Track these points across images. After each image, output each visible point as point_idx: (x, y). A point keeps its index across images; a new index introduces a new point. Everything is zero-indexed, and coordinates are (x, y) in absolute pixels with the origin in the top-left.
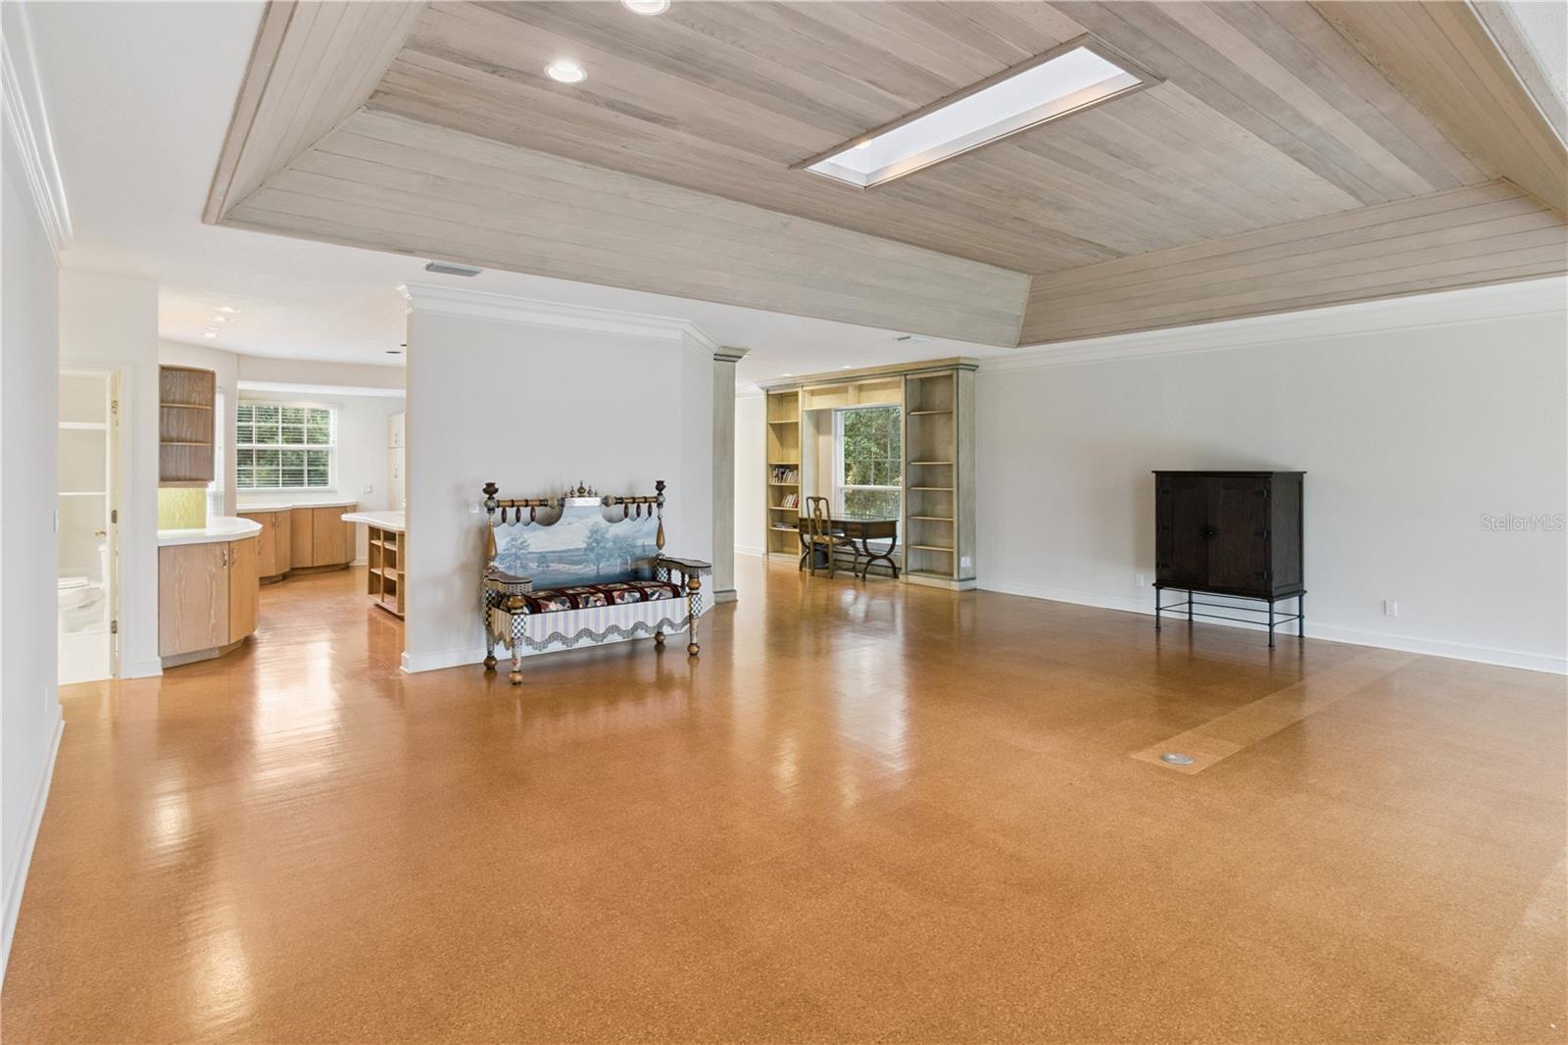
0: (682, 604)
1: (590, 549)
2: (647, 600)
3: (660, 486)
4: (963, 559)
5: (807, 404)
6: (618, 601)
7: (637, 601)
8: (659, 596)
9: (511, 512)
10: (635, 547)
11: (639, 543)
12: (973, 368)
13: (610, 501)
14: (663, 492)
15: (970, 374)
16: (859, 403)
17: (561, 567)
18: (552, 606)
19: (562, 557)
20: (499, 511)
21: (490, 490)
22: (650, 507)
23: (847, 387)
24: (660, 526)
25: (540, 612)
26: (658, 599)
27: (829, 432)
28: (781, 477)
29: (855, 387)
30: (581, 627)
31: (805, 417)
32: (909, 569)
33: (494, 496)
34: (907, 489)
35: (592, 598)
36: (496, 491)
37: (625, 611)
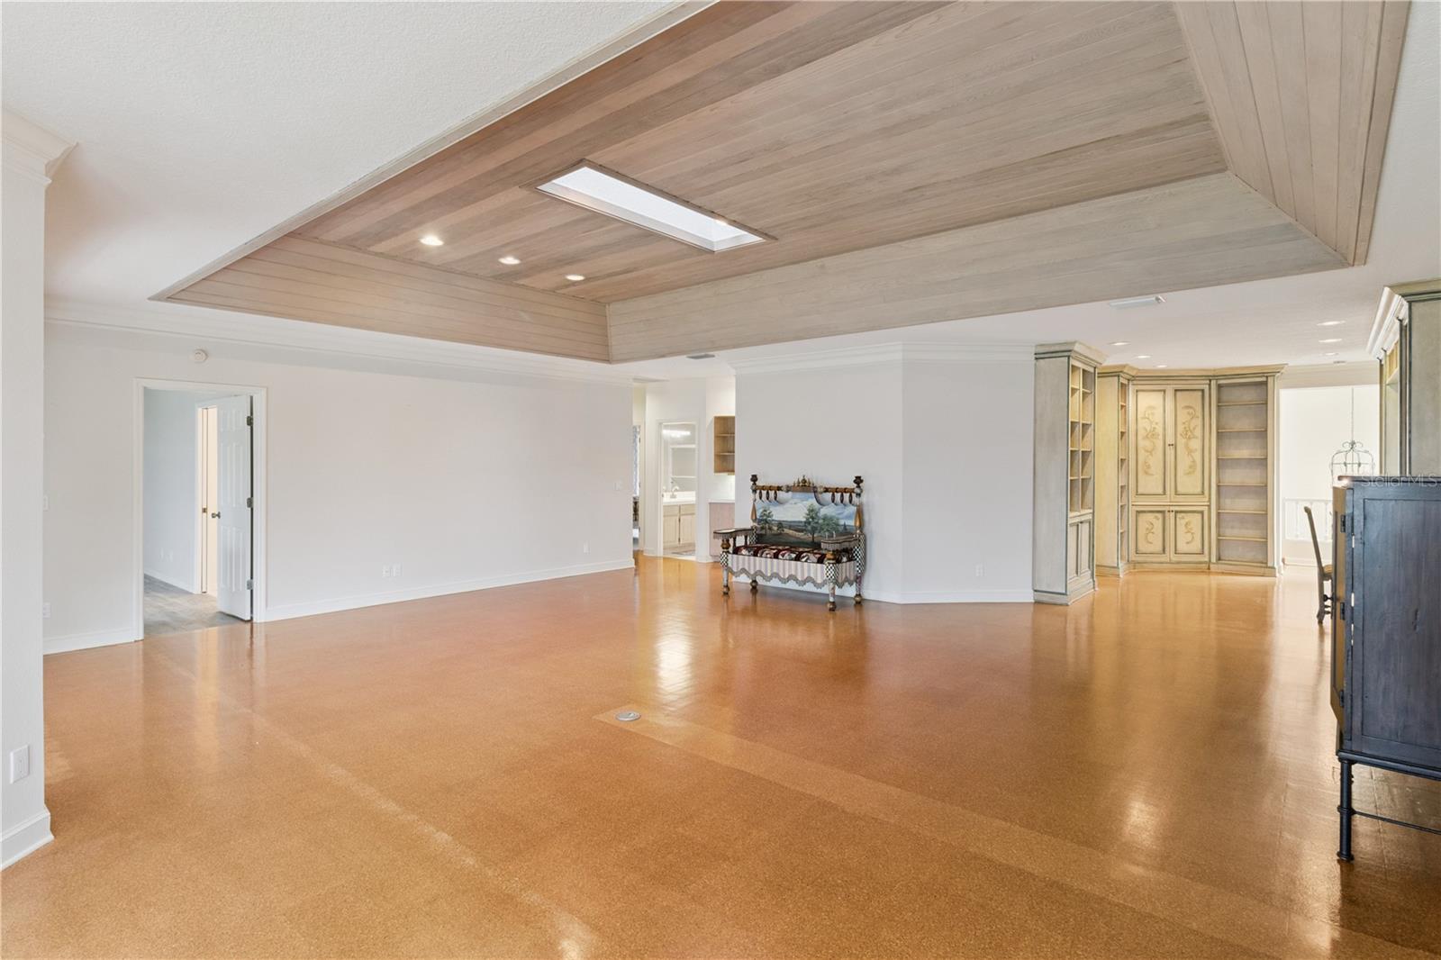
1: (808, 523)
2: (799, 560)
3: (858, 480)
6: (781, 557)
7: (792, 560)
8: (808, 559)
9: (764, 493)
10: (838, 525)
11: (842, 522)
13: (820, 490)
14: (860, 485)
17: (791, 532)
19: (792, 526)
20: (758, 491)
21: (754, 479)
22: (851, 496)
24: (858, 511)
25: (737, 554)
26: (806, 561)
33: (756, 482)
35: (768, 552)
36: (756, 479)
37: (784, 565)
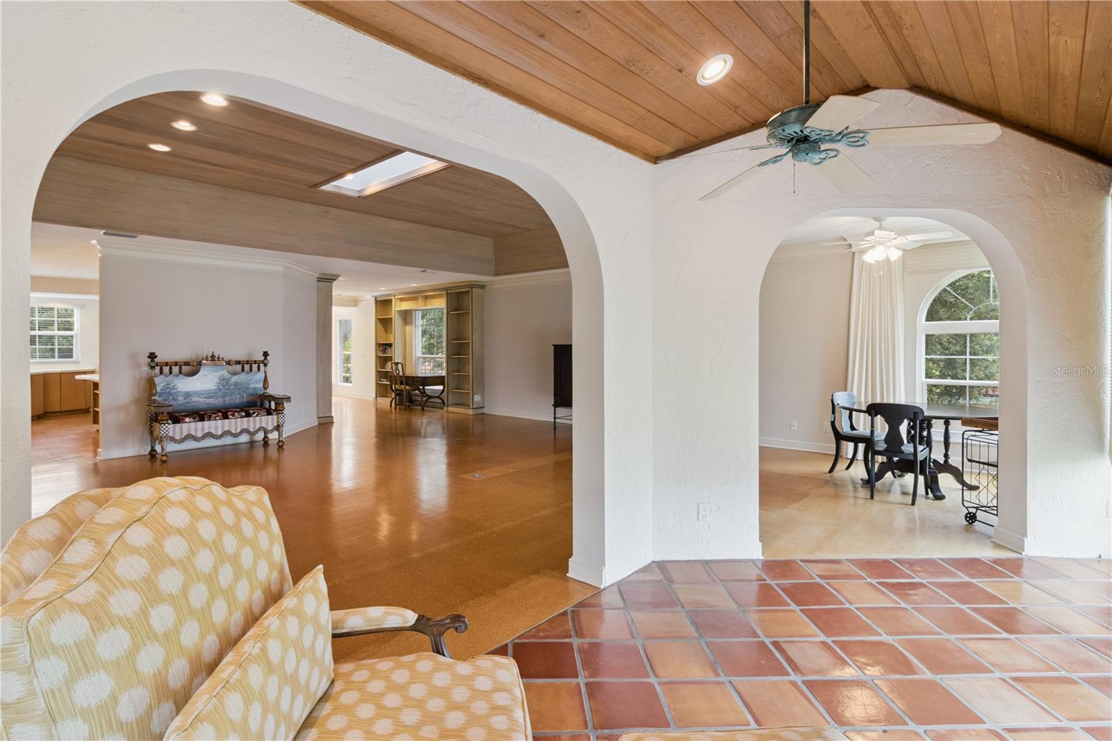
0: (273, 420)
1: (219, 390)
2: (250, 416)
3: (266, 354)
4: (475, 396)
5: (398, 306)
6: (231, 417)
7: (243, 417)
8: (258, 414)
9: (166, 369)
10: (248, 388)
11: (252, 386)
12: (482, 287)
13: (232, 363)
14: (268, 358)
15: (480, 291)
16: (425, 306)
17: (199, 400)
18: (187, 420)
19: (198, 394)
20: (158, 369)
21: (152, 356)
22: (259, 366)
23: (417, 297)
24: (266, 377)
25: (179, 423)
26: (257, 416)
27: (411, 324)
28: (384, 351)
29: (423, 297)
30: (206, 431)
31: (397, 314)
32: (449, 403)
33: (156, 360)
34: (448, 357)
35: (213, 416)
36: (156, 357)
37: (236, 423)
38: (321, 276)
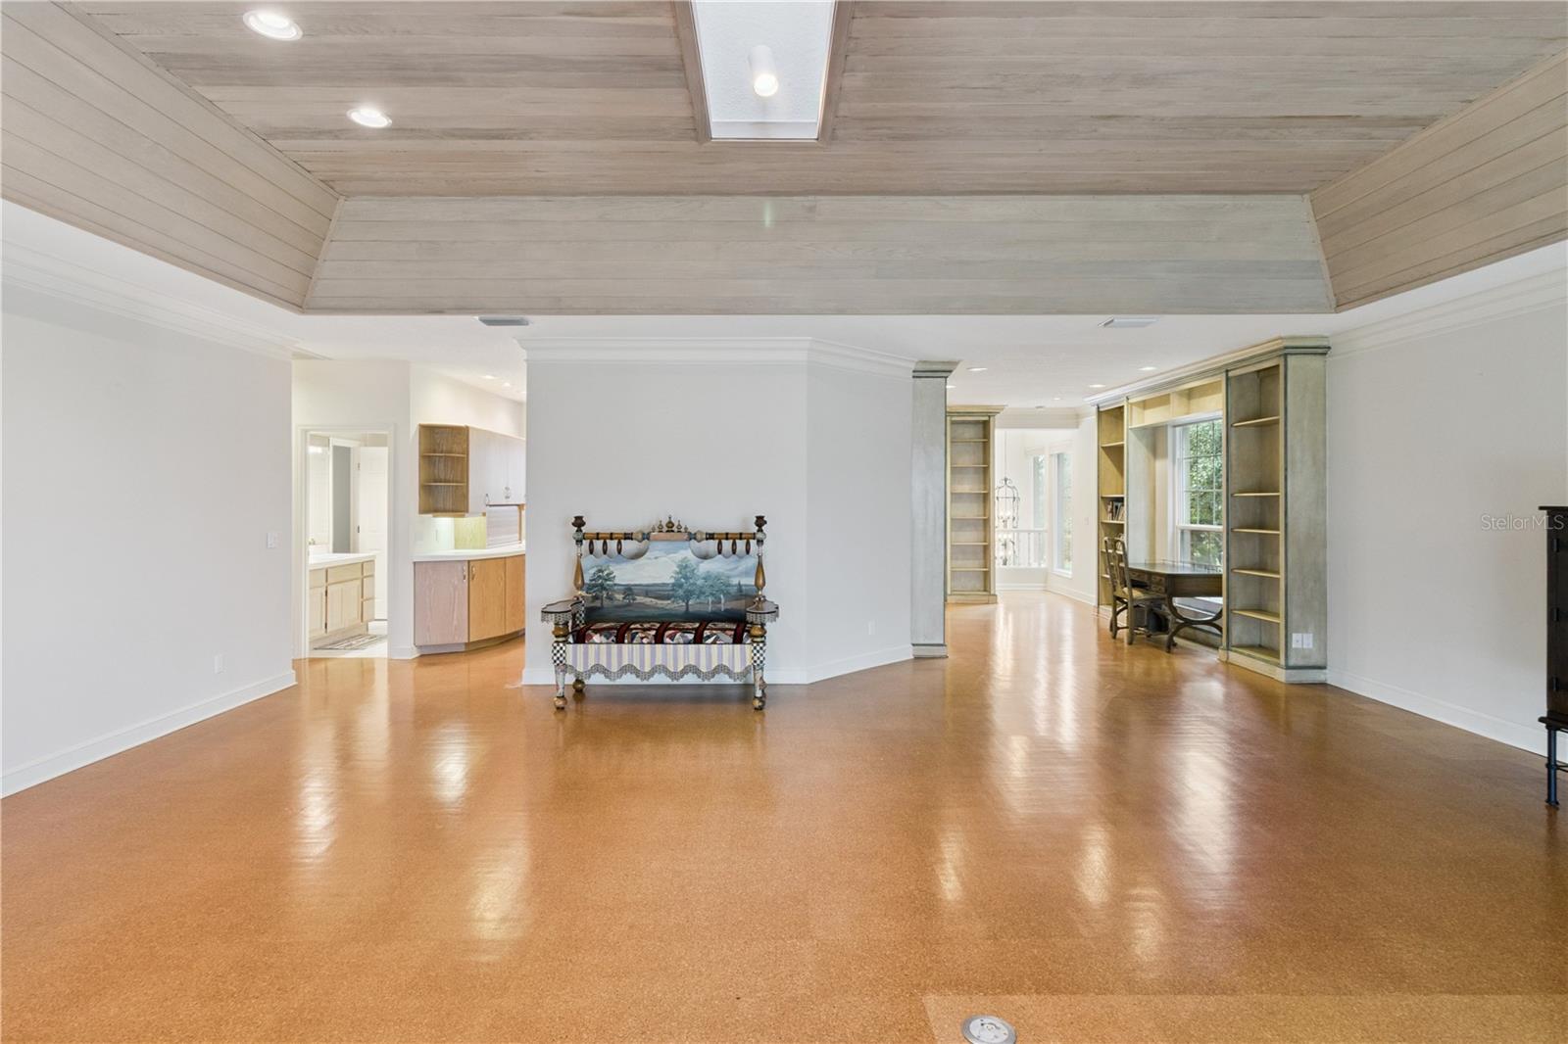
0: (743, 653)
1: (677, 585)
2: (701, 643)
3: (760, 522)
4: (1295, 637)
5: (1136, 420)
6: (667, 640)
7: (689, 643)
8: (717, 639)
9: (598, 545)
10: (729, 585)
11: (735, 581)
12: (1322, 351)
13: (698, 536)
14: (763, 528)
15: (1315, 362)
16: (1188, 413)
17: (648, 600)
18: (597, 638)
19: (649, 591)
20: (586, 543)
21: (579, 522)
22: (748, 544)
23: (1170, 396)
24: (760, 565)
25: (584, 642)
26: (714, 643)
28: (1112, 513)
29: (1181, 394)
30: (625, 662)
31: (1133, 437)
32: (1231, 642)
33: (582, 528)
34: (1229, 530)
35: (640, 635)
36: (583, 524)
37: (675, 652)
38: (921, 367)
